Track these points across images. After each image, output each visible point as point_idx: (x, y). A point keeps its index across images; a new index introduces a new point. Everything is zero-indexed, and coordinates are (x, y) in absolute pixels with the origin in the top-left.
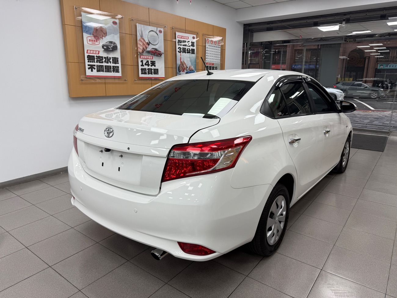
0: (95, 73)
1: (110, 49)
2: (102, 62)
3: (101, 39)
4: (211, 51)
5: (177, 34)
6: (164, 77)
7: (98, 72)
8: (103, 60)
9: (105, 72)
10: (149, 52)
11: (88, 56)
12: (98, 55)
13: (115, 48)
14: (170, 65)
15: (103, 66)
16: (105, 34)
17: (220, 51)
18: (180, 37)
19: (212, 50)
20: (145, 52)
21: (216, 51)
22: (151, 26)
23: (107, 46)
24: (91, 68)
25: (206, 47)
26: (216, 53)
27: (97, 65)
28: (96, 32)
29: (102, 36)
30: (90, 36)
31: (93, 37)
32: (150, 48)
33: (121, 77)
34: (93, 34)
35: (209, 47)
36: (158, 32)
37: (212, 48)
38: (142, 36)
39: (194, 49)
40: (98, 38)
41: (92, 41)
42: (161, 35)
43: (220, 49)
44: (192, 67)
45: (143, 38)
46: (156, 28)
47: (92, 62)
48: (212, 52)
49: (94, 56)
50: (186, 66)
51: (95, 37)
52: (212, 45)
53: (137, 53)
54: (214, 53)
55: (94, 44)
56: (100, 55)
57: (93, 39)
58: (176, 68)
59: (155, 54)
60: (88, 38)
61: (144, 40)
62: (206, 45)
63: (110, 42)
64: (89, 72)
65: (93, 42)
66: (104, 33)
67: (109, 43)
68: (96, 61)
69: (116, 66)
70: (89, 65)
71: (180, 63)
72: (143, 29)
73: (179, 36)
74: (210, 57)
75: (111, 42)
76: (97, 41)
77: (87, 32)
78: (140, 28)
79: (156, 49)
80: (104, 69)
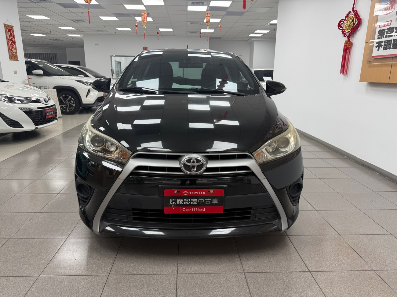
0: (382, 52)
2: (392, 36)
8: (393, 31)
9: (392, 49)
11: (380, 30)
12: (388, 27)
15: (392, 40)
24: (379, 45)
27: (385, 41)
30: (386, 3)
31: (390, 4)
41: (388, 9)
47: (381, 38)
49: (385, 29)
51: (391, 2)
55: (389, 12)
56: (391, 26)
57: (389, 6)
64: (376, 53)
68: (385, 36)
70: (377, 43)
76: (392, 8)
77: (384, 1)
80: (392, 45)
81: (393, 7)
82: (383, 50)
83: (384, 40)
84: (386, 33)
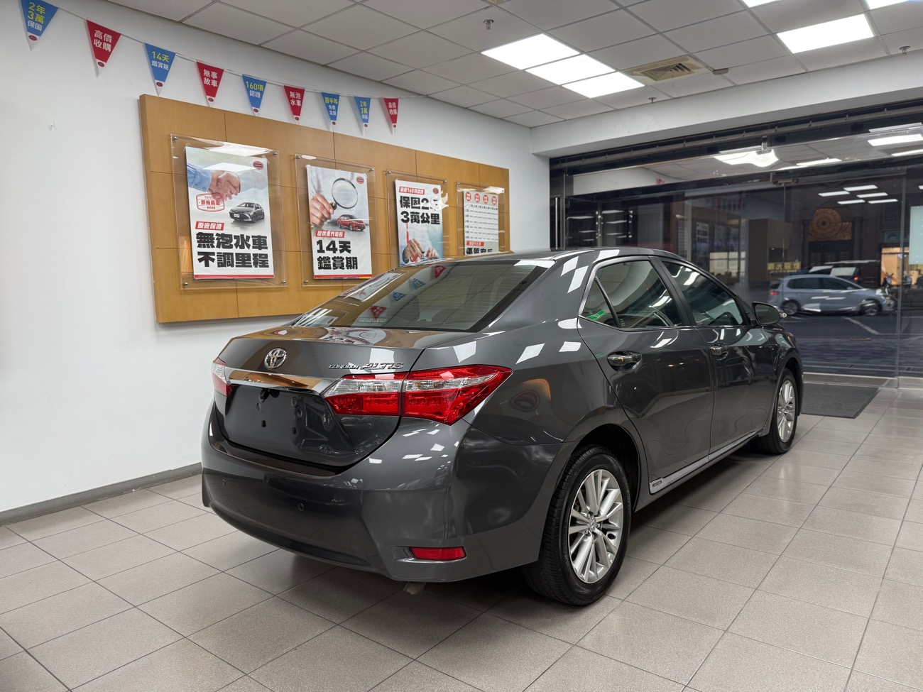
0: (214, 269)
1: (247, 218)
2: (231, 247)
3: (228, 198)
4: (476, 217)
5: (399, 183)
6: (371, 273)
7: (221, 268)
8: (231, 241)
9: (237, 266)
10: (335, 223)
11: (199, 234)
12: (220, 232)
13: (258, 217)
14: (383, 248)
15: (232, 253)
16: (237, 188)
17: (497, 217)
18: (405, 190)
19: (479, 215)
20: (325, 223)
21: (488, 216)
22: (338, 169)
23: (241, 213)
24: (206, 258)
25: (465, 208)
26: (488, 221)
27: (218, 253)
28: (217, 184)
29: (229, 193)
30: (203, 193)
31: (210, 196)
32: (337, 214)
33: (272, 276)
34: (210, 190)
35: (471, 209)
36: (355, 182)
37: (479, 210)
38: (318, 192)
39: (438, 215)
40: (221, 197)
41: (208, 203)
42: (363, 188)
43: (497, 212)
44: (434, 251)
45: (321, 193)
46: (350, 173)
47: (208, 247)
48: (480, 220)
49: (213, 234)
50: (421, 250)
51: (214, 194)
52: (478, 205)
53: (310, 225)
54: (484, 221)
55: (213, 209)
56: (225, 232)
57: (210, 198)
58: (398, 255)
59: (349, 226)
60: (198, 198)
61: (325, 199)
62: (465, 205)
63: (246, 204)
64: (200, 269)
65: (211, 206)
66: (235, 187)
67: (246, 206)
68: (215, 245)
69: (260, 255)
70: (199, 253)
71: (406, 244)
72: (320, 177)
73: (402, 190)
74: (475, 230)
75: (250, 205)
76: (218, 204)
77: (197, 186)
78: (314, 174)
79: (351, 217)
80: (235, 261)
81: (221, 204)
82: (219, 266)
83: (216, 250)
84: (216, 242)
